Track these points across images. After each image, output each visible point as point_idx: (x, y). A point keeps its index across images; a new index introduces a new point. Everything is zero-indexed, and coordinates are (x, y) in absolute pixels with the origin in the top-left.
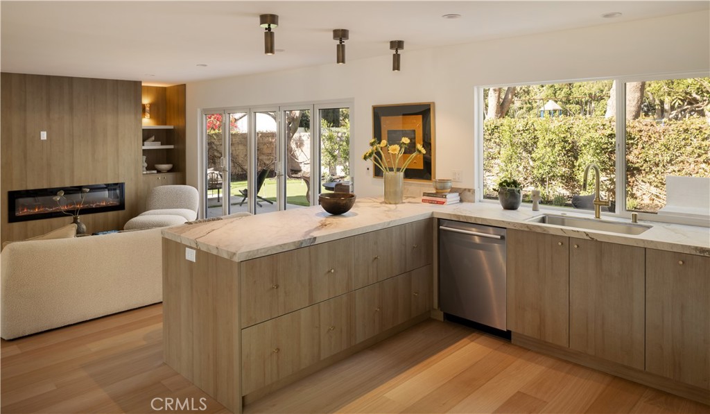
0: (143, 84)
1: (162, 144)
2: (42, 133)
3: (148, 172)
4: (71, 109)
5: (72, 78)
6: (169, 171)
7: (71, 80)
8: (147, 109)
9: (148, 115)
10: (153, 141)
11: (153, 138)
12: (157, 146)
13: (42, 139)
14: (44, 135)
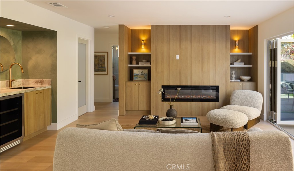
0: (231, 28)
1: (245, 64)
2: (177, 56)
3: (235, 80)
4: (191, 42)
5: (192, 25)
6: (249, 81)
8: (237, 43)
9: (237, 47)
10: (240, 62)
11: (240, 60)
12: (242, 65)
13: (177, 59)
14: (178, 57)
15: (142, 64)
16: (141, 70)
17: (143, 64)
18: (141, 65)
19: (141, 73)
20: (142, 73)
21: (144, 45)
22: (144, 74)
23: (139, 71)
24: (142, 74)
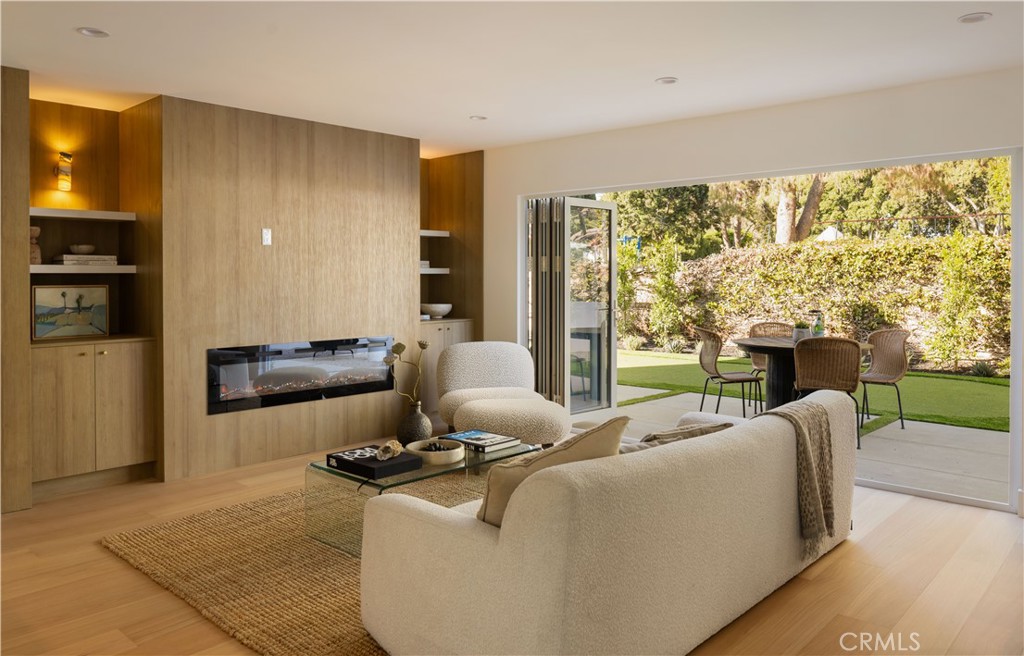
1: (430, 266)
2: (264, 231)
7: (311, 126)
13: (264, 243)
15: (79, 263)
16: (73, 292)
17: (86, 263)
18: (70, 265)
19: (75, 305)
20: (78, 301)
21: (69, 178)
22: (90, 308)
23: (64, 295)
24: (79, 309)
